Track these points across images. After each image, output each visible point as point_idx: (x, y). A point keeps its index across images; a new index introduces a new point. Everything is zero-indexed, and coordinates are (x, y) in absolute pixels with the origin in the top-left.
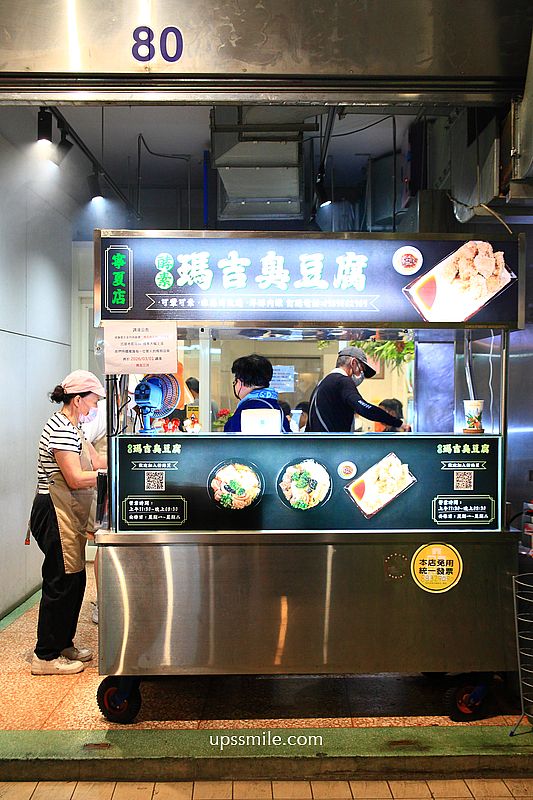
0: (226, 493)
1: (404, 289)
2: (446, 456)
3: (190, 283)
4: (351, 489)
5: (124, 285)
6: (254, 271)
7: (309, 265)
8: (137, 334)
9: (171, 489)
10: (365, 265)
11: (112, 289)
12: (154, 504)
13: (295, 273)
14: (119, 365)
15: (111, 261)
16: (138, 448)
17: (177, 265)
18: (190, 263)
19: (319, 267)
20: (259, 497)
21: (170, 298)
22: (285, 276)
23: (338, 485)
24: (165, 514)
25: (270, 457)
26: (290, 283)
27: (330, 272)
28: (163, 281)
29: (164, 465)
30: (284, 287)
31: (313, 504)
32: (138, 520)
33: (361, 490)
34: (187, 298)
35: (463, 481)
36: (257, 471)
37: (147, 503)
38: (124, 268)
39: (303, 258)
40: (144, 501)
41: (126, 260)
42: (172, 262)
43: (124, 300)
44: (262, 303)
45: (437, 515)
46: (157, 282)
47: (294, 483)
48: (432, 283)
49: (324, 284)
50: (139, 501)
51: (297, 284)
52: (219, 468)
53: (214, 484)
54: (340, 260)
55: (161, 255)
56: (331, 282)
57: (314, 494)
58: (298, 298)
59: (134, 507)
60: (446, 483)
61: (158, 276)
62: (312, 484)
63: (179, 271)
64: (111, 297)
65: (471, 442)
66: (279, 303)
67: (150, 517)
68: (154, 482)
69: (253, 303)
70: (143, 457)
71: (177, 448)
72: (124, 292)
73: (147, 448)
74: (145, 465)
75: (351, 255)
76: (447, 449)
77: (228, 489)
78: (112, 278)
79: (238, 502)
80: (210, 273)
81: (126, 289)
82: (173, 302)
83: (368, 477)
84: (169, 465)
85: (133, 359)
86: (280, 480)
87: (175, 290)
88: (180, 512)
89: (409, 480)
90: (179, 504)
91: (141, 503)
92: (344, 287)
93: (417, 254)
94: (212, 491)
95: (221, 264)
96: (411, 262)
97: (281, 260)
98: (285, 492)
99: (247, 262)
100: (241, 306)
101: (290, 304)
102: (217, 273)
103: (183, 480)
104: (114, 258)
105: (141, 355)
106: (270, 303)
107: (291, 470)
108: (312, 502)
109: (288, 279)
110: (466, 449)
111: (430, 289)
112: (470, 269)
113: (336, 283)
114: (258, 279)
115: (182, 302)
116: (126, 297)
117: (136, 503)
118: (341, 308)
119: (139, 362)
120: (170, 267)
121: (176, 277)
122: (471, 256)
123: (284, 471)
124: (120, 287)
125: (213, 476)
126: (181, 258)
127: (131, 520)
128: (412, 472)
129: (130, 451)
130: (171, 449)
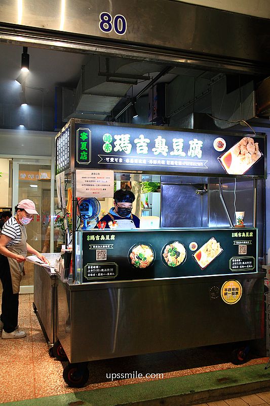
0: (137, 260)
1: (218, 158)
2: (236, 239)
3: (121, 150)
4: (195, 256)
5: (86, 149)
6: (151, 146)
7: (177, 144)
8: (93, 176)
9: (110, 259)
10: (202, 146)
11: (80, 151)
12: (100, 268)
13: (171, 148)
14: (83, 193)
15: (80, 136)
16: (93, 238)
17: (114, 140)
18: (120, 140)
19: (181, 145)
20: (153, 261)
21: (110, 157)
22: (166, 149)
23: (189, 254)
24: (106, 273)
25: (157, 240)
26: (168, 153)
27: (186, 148)
28: (107, 148)
29: (106, 246)
30: (165, 154)
31: (178, 264)
32: (93, 276)
33: (199, 256)
34: (119, 158)
35: (242, 250)
36: (152, 248)
37: (97, 267)
38: (87, 140)
39: (175, 140)
40: (96, 266)
41: (88, 136)
42: (111, 139)
43: (86, 157)
44: (155, 162)
45: (232, 266)
46: (104, 149)
47: (170, 253)
48: (230, 156)
49: (183, 154)
50: (93, 266)
51: (172, 153)
52: (134, 247)
53: (131, 255)
54: (191, 142)
55: (105, 135)
56: (187, 153)
57: (179, 259)
58: (172, 160)
59: (90, 269)
60: (234, 251)
61: (104, 146)
62: (178, 254)
63: (115, 143)
64: (80, 155)
65: (242, 232)
66: (163, 162)
67: (99, 275)
68: (101, 256)
69: (151, 162)
70: (95, 242)
71: (113, 237)
72: (86, 153)
74: (97, 247)
75: (196, 140)
76: (236, 235)
77: (138, 258)
78: (80, 146)
79: (143, 264)
80: (130, 146)
81: (88, 152)
82: (112, 160)
83: (202, 250)
84: (109, 246)
85: (91, 189)
86: (163, 252)
87: (113, 154)
88: (114, 271)
89: (220, 250)
90: (114, 267)
91: (94, 267)
92: (192, 156)
93: (224, 142)
94: (130, 259)
95: (136, 141)
96: (221, 145)
97: (164, 141)
98: (165, 259)
99: (148, 141)
100: (146, 163)
101: (168, 163)
102: (134, 146)
103: (116, 254)
104: (81, 134)
105: (95, 187)
106: (159, 162)
107: (168, 247)
108: (178, 263)
109: (167, 151)
110: (244, 235)
111: (229, 159)
112: (245, 150)
113: (189, 154)
114: (154, 150)
115: (116, 160)
116: (88, 156)
117: (92, 267)
118: (187, 166)
119: (94, 191)
120: (111, 141)
121: (114, 146)
122: (245, 144)
123: (165, 248)
124: (84, 150)
125: (131, 252)
126: (116, 137)
127: (89, 277)
128: (221, 246)
129: (88, 239)
130: (110, 238)
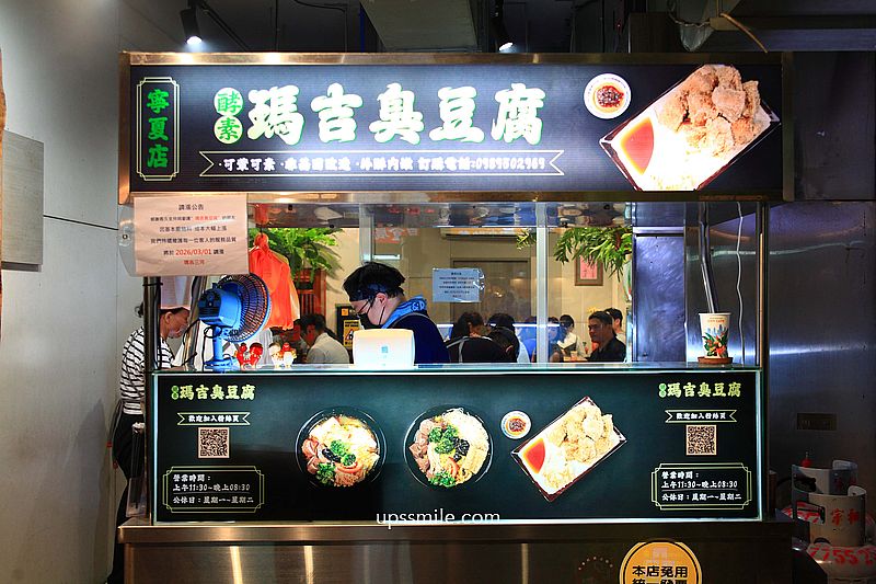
0: (325, 461)
1: (602, 140)
2: (673, 402)
3: (269, 135)
4: (522, 454)
5: (166, 138)
6: (366, 115)
7: (454, 104)
8: (186, 213)
9: (238, 455)
10: (541, 105)
11: (148, 143)
12: (213, 479)
13: (432, 118)
14: (156, 262)
15: (146, 100)
16: (187, 392)
17: (249, 106)
18: (268, 103)
19: (468, 108)
20: (378, 466)
21: (237, 157)
22: (416, 121)
23: (502, 448)
24: (230, 495)
25: (390, 404)
26: (424, 134)
27: (485, 115)
28: (226, 131)
29: (228, 419)
30: (414, 139)
31: (462, 479)
32: (188, 504)
33: (538, 457)
34: (263, 157)
35: (701, 439)
36: (375, 427)
37: (201, 478)
38: (168, 112)
39: (445, 93)
40: (197, 474)
41: (170, 99)
42: (240, 102)
43: (165, 161)
44: (380, 164)
45: (661, 494)
46: (218, 133)
47: (433, 445)
48: (646, 133)
49: (477, 135)
50: (190, 474)
51: (436, 134)
52: (314, 421)
53: (307, 447)
54: (501, 96)
55: (220, 92)
56: (487, 131)
57: (465, 462)
58: (437, 155)
59: (181, 483)
60: (672, 445)
61: (218, 124)
62: (461, 447)
63: (251, 115)
64: (146, 156)
65: (711, 380)
66: (407, 164)
67: (207, 500)
68: (213, 446)
69: (366, 164)
70: (196, 405)
71: (249, 392)
72: (166, 149)
73: (202, 392)
74: (199, 418)
75: (519, 89)
76: (674, 390)
77: (328, 454)
78: (147, 128)
79: (343, 475)
80: (299, 120)
81: (170, 144)
82: (242, 164)
83: (549, 436)
84: (236, 418)
85: (180, 252)
86: (411, 441)
87: (246, 145)
88: (254, 493)
89: (615, 439)
90: (251, 478)
91: (193, 478)
92: (508, 139)
93: (622, 86)
94: (304, 458)
95: (316, 104)
96: (611, 97)
97: (409, 96)
98: (419, 460)
99: (356, 101)
100: (349, 169)
101: (423, 164)
102: (311, 120)
103: (260, 441)
104: (150, 96)
105: (191, 246)
106: (393, 163)
107: (427, 425)
108: (461, 476)
109: (421, 127)
110: (705, 390)
111: (643, 141)
112: (706, 109)
113: (496, 132)
114: (374, 127)
115: (256, 163)
116: (170, 156)
117: (185, 478)
118: (503, 171)
119: (188, 257)
120: (238, 111)
121: (247, 124)
122: (705, 87)
123: (417, 427)
124: (160, 141)
125: (305, 436)
126: (254, 96)
127: (177, 505)
128: (619, 426)
129: (174, 396)
130: (240, 392)
